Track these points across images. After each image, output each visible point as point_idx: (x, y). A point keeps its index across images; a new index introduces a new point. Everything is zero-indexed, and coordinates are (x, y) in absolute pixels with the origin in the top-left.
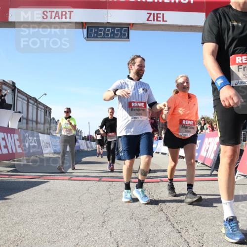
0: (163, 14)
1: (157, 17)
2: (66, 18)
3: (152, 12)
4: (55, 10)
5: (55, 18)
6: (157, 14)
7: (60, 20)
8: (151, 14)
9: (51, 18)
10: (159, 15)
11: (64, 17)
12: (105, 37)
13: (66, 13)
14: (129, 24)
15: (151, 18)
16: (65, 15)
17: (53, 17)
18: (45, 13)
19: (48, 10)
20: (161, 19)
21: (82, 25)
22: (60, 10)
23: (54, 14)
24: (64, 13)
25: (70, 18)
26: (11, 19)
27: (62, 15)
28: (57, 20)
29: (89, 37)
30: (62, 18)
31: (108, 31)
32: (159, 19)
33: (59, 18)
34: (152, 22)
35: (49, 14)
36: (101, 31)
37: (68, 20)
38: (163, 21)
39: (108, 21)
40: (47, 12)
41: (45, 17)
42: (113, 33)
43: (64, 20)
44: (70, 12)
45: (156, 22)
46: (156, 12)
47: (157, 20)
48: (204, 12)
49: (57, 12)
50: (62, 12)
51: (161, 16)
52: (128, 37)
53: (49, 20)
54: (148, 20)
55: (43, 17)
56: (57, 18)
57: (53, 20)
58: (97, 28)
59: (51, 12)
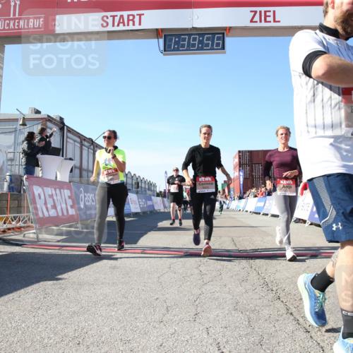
0: (274, 12)
1: (266, 16)
2: (134, 25)
3: (258, 9)
4: (119, 13)
5: (118, 25)
6: (265, 12)
7: (126, 28)
8: (256, 12)
9: (113, 25)
10: (268, 14)
11: (131, 23)
12: (190, 48)
13: (134, 18)
14: (225, 29)
15: (257, 18)
16: (133, 20)
17: (116, 24)
18: (105, 18)
19: (109, 14)
20: (271, 19)
21: (158, 33)
22: (125, 14)
23: (117, 19)
24: (131, 18)
25: (140, 24)
26: (58, 30)
27: (129, 20)
28: (121, 28)
29: (167, 49)
30: (128, 25)
31: (194, 39)
32: (268, 19)
33: (124, 25)
34: (258, 24)
35: (110, 20)
36: (184, 40)
37: (137, 27)
38: (275, 21)
39: (194, 26)
40: (108, 18)
41: (105, 24)
42: (201, 42)
43: (131, 27)
44: (140, 15)
45: (263, 24)
46: (264, 9)
47: (266, 21)
49: (122, 16)
50: (129, 16)
51: (271, 14)
52: (223, 48)
53: (110, 28)
54: (251, 21)
55: (102, 25)
56: (121, 25)
57: (116, 28)
58: (178, 36)
59: (114, 17)
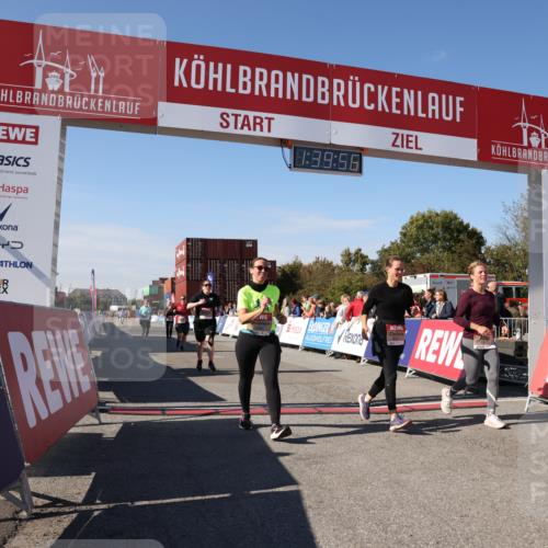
0: (416, 137)
1: (408, 141)
2: (262, 130)
3: (400, 131)
4: (243, 113)
5: (242, 128)
6: (408, 136)
7: (252, 133)
8: (398, 135)
9: (236, 128)
10: (410, 139)
11: (258, 127)
12: (323, 167)
13: (262, 121)
14: (362, 149)
15: (399, 142)
16: (260, 124)
17: (239, 125)
18: (225, 116)
19: (230, 111)
20: (412, 145)
21: (283, 143)
22: (251, 114)
23: (240, 120)
24: (258, 121)
25: (269, 131)
26: (161, 123)
27: (255, 124)
28: (246, 131)
29: (297, 164)
30: (255, 129)
31: (328, 156)
32: (411, 145)
33: (250, 129)
34: (400, 150)
35: (231, 120)
36: (317, 155)
37: (265, 134)
38: (417, 148)
39: (333, 142)
40: (228, 116)
41: (225, 124)
42: (335, 161)
43: (257, 133)
44: (270, 119)
45: (405, 150)
46: (406, 132)
47: (408, 147)
48: (474, 138)
49: (246, 117)
50: (255, 118)
51: (413, 139)
52: (360, 171)
53: (231, 130)
54: (393, 145)
55: (221, 124)
56: (246, 128)
57: (239, 132)
58: (310, 150)
59: (236, 116)
